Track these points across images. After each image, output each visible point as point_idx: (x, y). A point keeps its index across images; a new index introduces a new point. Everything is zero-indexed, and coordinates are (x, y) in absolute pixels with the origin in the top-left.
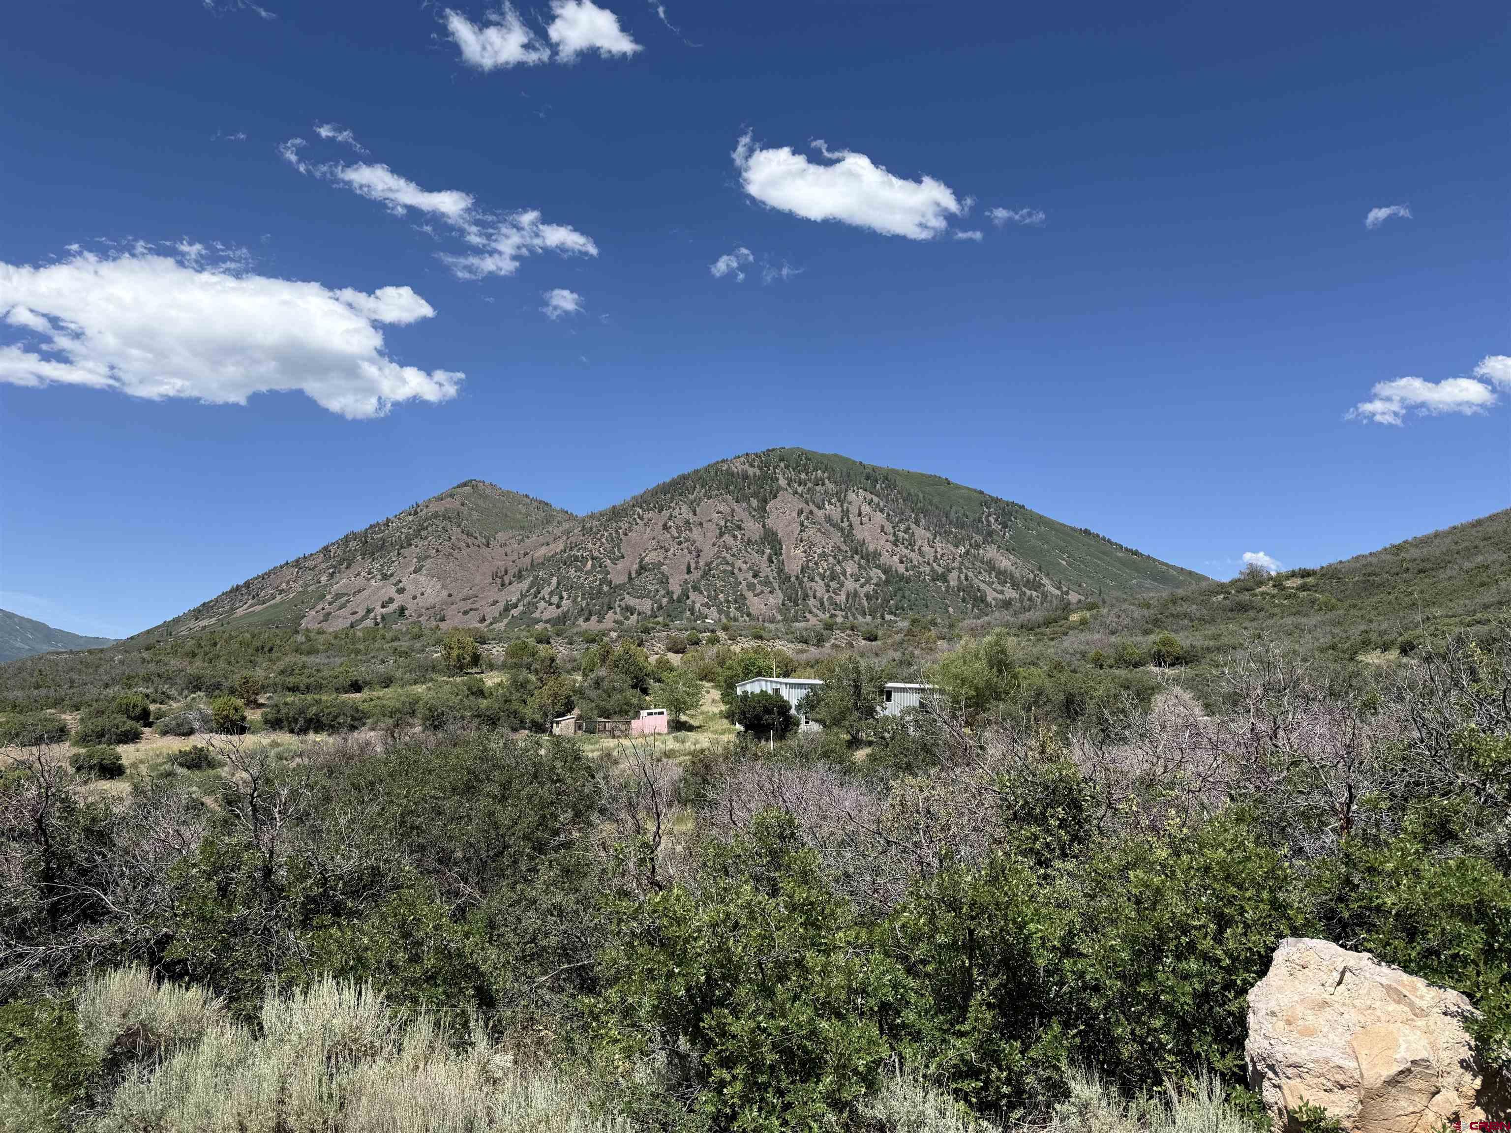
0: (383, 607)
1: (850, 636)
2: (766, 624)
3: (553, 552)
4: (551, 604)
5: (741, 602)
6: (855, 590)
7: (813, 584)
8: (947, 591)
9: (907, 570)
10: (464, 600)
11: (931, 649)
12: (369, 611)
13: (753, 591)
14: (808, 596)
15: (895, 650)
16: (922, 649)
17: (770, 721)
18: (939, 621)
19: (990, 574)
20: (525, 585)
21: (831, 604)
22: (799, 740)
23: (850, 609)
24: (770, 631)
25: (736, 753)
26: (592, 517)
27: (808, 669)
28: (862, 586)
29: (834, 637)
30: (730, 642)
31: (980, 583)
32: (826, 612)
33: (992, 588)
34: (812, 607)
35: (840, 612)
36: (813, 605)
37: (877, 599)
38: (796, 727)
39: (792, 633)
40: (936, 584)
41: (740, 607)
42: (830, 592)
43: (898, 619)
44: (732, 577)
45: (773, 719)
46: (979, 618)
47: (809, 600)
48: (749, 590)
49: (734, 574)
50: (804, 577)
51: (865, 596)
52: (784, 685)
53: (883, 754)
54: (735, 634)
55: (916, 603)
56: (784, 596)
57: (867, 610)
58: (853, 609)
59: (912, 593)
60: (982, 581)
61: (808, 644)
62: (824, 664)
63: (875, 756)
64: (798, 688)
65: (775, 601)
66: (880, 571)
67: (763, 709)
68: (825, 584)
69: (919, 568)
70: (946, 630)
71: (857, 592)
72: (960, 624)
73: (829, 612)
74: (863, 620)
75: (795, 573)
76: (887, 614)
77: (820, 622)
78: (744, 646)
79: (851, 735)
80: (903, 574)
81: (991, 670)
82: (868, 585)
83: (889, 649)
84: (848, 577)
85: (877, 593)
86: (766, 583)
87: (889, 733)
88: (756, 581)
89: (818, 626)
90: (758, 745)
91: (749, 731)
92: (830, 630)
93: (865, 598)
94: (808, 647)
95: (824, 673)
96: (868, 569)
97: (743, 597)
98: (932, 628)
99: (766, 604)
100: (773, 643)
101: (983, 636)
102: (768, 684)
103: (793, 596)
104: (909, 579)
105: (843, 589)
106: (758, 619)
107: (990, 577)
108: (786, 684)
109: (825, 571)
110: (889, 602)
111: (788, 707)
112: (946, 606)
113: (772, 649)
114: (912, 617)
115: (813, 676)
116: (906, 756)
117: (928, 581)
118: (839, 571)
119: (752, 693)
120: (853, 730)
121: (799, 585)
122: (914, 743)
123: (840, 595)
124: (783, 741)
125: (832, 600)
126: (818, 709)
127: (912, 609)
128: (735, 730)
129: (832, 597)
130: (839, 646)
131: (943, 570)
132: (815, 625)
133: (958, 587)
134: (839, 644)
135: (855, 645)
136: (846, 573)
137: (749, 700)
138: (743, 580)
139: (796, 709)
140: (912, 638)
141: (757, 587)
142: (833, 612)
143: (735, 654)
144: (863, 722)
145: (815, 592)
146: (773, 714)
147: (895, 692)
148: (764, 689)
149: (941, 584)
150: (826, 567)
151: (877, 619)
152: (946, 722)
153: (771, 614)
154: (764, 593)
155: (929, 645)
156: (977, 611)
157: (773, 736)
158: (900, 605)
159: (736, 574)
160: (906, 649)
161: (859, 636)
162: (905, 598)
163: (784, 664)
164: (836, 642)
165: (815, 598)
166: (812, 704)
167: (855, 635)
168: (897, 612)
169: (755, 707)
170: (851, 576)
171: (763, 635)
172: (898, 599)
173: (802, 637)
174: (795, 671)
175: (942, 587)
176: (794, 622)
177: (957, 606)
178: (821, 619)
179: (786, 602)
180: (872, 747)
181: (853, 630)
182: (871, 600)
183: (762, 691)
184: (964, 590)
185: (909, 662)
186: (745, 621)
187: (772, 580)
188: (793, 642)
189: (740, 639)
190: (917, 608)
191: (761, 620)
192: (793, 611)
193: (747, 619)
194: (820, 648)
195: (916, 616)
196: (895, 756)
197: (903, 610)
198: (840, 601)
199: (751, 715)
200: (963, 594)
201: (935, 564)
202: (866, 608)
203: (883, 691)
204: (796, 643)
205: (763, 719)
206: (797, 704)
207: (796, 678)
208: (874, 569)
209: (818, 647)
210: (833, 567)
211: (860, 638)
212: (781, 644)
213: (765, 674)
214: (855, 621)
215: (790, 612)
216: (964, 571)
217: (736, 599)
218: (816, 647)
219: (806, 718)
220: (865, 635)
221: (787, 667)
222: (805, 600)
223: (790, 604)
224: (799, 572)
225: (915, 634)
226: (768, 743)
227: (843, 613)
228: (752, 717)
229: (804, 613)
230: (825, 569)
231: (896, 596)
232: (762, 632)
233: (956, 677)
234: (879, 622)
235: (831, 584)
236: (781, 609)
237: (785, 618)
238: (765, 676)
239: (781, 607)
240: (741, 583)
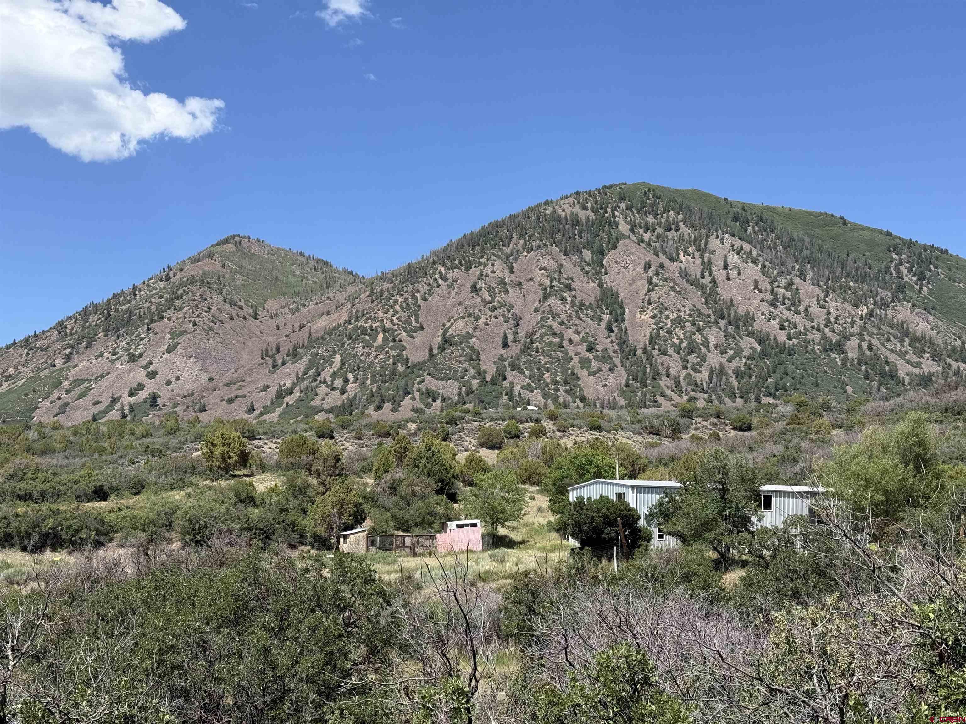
0: (131, 395)
1: (715, 425)
2: (605, 411)
3: (335, 324)
4: (333, 389)
5: (573, 382)
6: (721, 364)
7: (665, 358)
8: (844, 364)
9: (790, 338)
10: (228, 385)
11: (824, 441)
12: (114, 400)
13: (588, 369)
14: (658, 374)
15: (776, 443)
16: (812, 440)
17: (613, 535)
18: (834, 404)
19: (902, 341)
20: (301, 365)
21: (689, 384)
22: (652, 559)
23: (714, 390)
24: (611, 420)
25: (570, 576)
26: (383, 278)
27: (661, 468)
28: (730, 360)
29: (694, 426)
30: (559, 434)
31: (888, 354)
32: (683, 395)
33: (904, 360)
34: (665, 389)
35: (702, 394)
36: (666, 386)
37: (750, 377)
38: (646, 543)
39: (639, 422)
40: (829, 356)
41: (571, 390)
42: (687, 368)
43: (778, 402)
44: (561, 351)
45: (616, 532)
46: (887, 400)
47: (661, 379)
48: (582, 368)
49: (563, 347)
50: (654, 349)
51: (734, 373)
52: (630, 489)
53: (761, 577)
54: (566, 424)
55: (803, 381)
56: (628, 375)
57: (737, 391)
58: (718, 389)
59: (797, 368)
60: (892, 351)
61: (659, 435)
62: (682, 461)
63: (751, 580)
64: (648, 493)
65: (616, 382)
66: (753, 340)
67: (604, 519)
68: (681, 358)
69: (806, 335)
70: (843, 416)
71: (723, 368)
72: (862, 407)
73: (687, 395)
74: (733, 404)
75: (641, 345)
76: (764, 396)
77: (676, 407)
78: (578, 439)
79: (718, 552)
80: (785, 343)
81: (906, 467)
82: (737, 359)
83: (767, 441)
84: (712, 348)
85: (750, 369)
86: (604, 358)
87: (769, 550)
88: (591, 356)
89: (673, 413)
90: (598, 565)
91: (586, 548)
92: (689, 418)
93: (734, 376)
94: (660, 439)
95: (682, 474)
96: (738, 338)
97: (575, 377)
98: (824, 413)
99: (605, 386)
100: (615, 434)
101: (894, 423)
102: (609, 487)
103: (640, 374)
104: (793, 349)
105: (705, 365)
106: (595, 405)
107: (903, 346)
108: (633, 487)
109: (681, 342)
110: (767, 380)
111: (635, 517)
112: (843, 384)
113: (613, 442)
114: (797, 400)
115: (667, 477)
116: (792, 580)
117: (818, 351)
118: (699, 341)
119: (589, 499)
120: (721, 546)
121: (647, 359)
122: (802, 563)
123: (701, 372)
124: (630, 560)
125: (691, 379)
126: (674, 520)
127: (798, 389)
128: (568, 546)
129: (691, 375)
130: (701, 438)
131: (838, 337)
132: (668, 412)
133: (858, 359)
134: (701, 435)
135: (721, 436)
136: (709, 343)
137: (585, 508)
138: (575, 355)
139: (645, 519)
140: (798, 426)
141: (593, 363)
142: (692, 394)
143: (566, 449)
144: (733, 536)
145: (668, 368)
146: (617, 526)
147: (777, 497)
148: (604, 494)
149: (836, 356)
150: (682, 336)
151: (750, 402)
152: (846, 536)
153: (611, 398)
154: (602, 371)
155: (821, 436)
156: (885, 391)
157: (617, 554)
158: (781, 384)
159: (566, 347)
160: (790, 441)
161: (727, 425)
162: (787, 374)
163: (629, 462)
164: (697, 433)
165: (668, 376)
166: (667, 512)
167: (722, 423)
168: (777, 393)
169: (593, 518)
170: (716, 347)
171: (602, 425)
172: (779, 376)
173: (652, 427)
174: (644, 471)
175: (838, 360)
176: (641, 407)
177: (858, 384)
178: (677, 403)
179: (630, 382)
180: (747, 568)
181: (718, 417)
182: (742, 378)
183: (602, 496)
184: (866, 364)
185: (794, 458)
186: (578, 407)
187: (612, 354)
188: (640, 434)
189: (573, 431)
190: (803, 387)
191: (598, 405)
192: (639, 394)
193: (581, 405)
194: (676, 440)
195: (803, 398)
196: (778, 579)
197: (786, 391)
198: (702, 380)
199: (588, 527)
200: (866, 369)
201: (827, 330)
202: (736, 388)
203: (759, 496)
204: (645, 435)
205: (603, 532)
206: (648, 513)
207: (646, 480)
208: (745, 338)
209: (673, 439)
210: (691, 337)
211: (728, 428)
212: (624, 435)
213: (606, 474)
214: (722, 405)
215: (636, 395)
216: (867, 338)
217: (566, 378)
218: (670, 440)
219: (659, 531)
220: (735, 424)
221: (633, 465)
222: (655, 379)
223: (635, 385)
224: (648, 343)
225: (802, 421)
226: (611, 563)
227: (706, 396)
228: (590, 530)
229: (655, 396)
230: (682, 339)
231: (775, 372)
232: (600, 420)
233: (858, 477)
234: (753, 407)
235: (689, 358)
236: (624, 391)
237: (629, 403)
238: (605, 478)
239: (625, 388)
240: (572, 359)
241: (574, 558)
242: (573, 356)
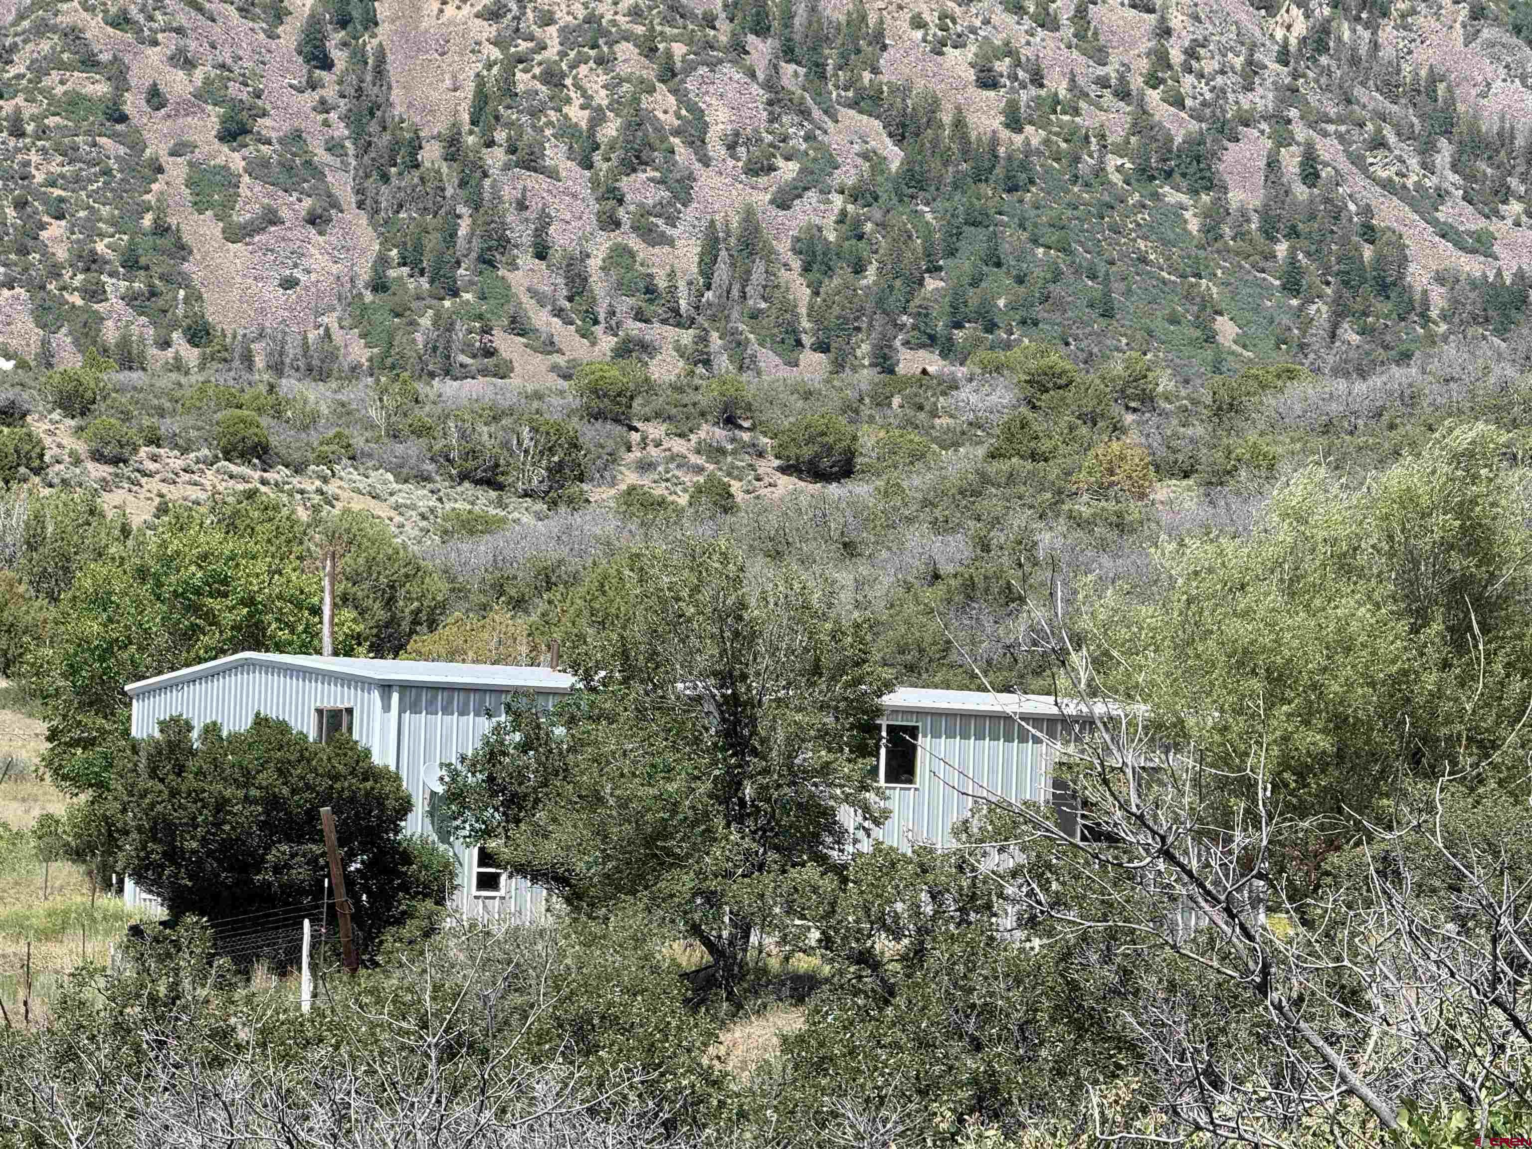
1: (716, 452)
2: (289, 385)
5: (160, 265)
6: (749, 215)
7: (533, 181)
8: (1211, 232)
9: (1014, 123)
11: (1120, 525)
13: (223, 213)
14: (504, 244)
15: (941, 527)
16: (1078, 522)
17: (300, 873)
18: (1165, 383)
19: (1427, 149)
21: (622, 287)
22: (447, 967)
23: (719, 316)
24: (309, 421)
25: (121, 1029)
27: (501, 616)
28: (783, 202)
29: (636, 454)
30: (98, 471)
31: (1374, 196)
32: (598, 330)
33: (1434, 222)
34: (528, 303)
35: (670, 332)
36: (532, 292)
37: (859, 269)
38: (429, 904)
39: (421, 431)
40: (1156, 196)
41: (153, 293)
42: (618, 224)
43: (961, 372)
44: (114, 136)
45: (313, 861)
46: (1363, 375)
47: (513, 266)
48: (199, 207)
49: (123, 118)
50: (490, 144)
51: (797, 252)
52: (376, 695)
53: (861, 1034)
54: (131, 432)
55: (1056, 290)
56: (385, 242)
57: (806, 324)
58: (735, 315)
59: (1035, 242)
60: (1387, 185)
61: (500, 487)
62: (582, 590)
63: (822, 1045)
64: (447, 711)
65: (335, 269)
66: (877, 124)
67: (267, 812)
68: (595, 183)
69: (1076, 112)
70: (1198, 430)
71: (757, 229)
72: (1269, 400)
73: (612, 330)
74: (785, 372)
75: (441, 126)
76: (906, 343)
77: (567, 377)
78: (173, 493)
79: (707, 942)
80: (995, 141)
81: (1415, 630)
82: (812, 196)
83: (910, 520)
84: (716, 149)
85: (860, 237)
86: (289, 169)
87: (896, 934)
88: (237, 161)
89: (556, 401)
90: (232, 986)
91: (190, 919)
92: (617, 421)
93: (796, 264)
94: (501, 504)
95: (582, 638)
96: (816, 113)
97: (165, 242)
98: (1129, 418)
99: (289, 283)
100: (325, 480)
101: (1382, 463)
102: (293, 684)
103: (432, 241)
104: (1024, 166)
105: (689, 214)
106: (248, 359)
107: (1428, 167)
108: (386, 687)
109: (598, 119)
110: (921, 283)
111: (390, 803)
112: (1203, 308)
113: (316, 509)
114: (1032, 364)
115: (524, 649)
116: (977, 1045)
117: (1116, 178)
118: (669, 120)
119: (212, 730)
120: (718, 918)
121: (463, 184)
122: (1018, 982)
123: (670, 242)
124: (362, 971)
125: (629, 268)
126: (541, 816)
127: (1036, 323)
128: (118, 916)
129: (632, 255)
130: (662, 503)
131: (1194, 126)
132: (538, 396)
133: (1265, 214)
134: (659, 491)
135: (740, 497)
136: (704, 127)
137: (192, 764)
138: (172, 154)
139: (431, 814)
140: (1029, 465)
141: (243, 191)
142: (634, 328)
143: (125, 531)
144: (767, 878)
145: (544, 222)
146: (318, 837)
147: (936, 735)
148: (272, 712)
149: (1184, 198)
150: (602, 98)
151: (854, 369)
152: (1169, 856)
153: (312, 336)
154: (280, 222)
155: (1111, 506)
156: (1355, 338)
157: (313, 946)
158: (973, 297)
159: (136, 119)
160: (996, 521)
161: (761, 455)
162: (998, 265)
163: (375, 589)
164: (645, 481)
165: (541, 255)
166: (515, 787)
167: (744, 447)
168: (958, 335)
169: (221, 805)
170: (731, 147)
171: (274, 441)
172: (967, 266)
173: (473, 454)
174: (432, 625)
175: (1188, 215)
176: (432, 375)
177: (1257, 309)
178: (574, 363)
179: (392, 273)
180: (812, 1002)
181: (730, 421)
182: (829, 271)
183: (260, 722)
184: (1293, 233)
185: (1009, 586)
186: (178, 366)
187: (321, 156)
188: (424, 478)
189: (154, 458)
190: (1057, 317)
191: (260, 362)
192: (426, 321)
193: (191, 355)
194: (563, 509)
195: (1054, 358)
196: (924, 1043)
197: (991, 327)
198: (672, 275)
199: (204, 841)
200: (1292, 251)
201: (1154, 96)
202: (803, 311)
203: (872, 729)
204: (441, 484)
205: (263, 860)
206: (440, 789)
207: (438, 659)
208: (848, 115)
209: (553, 504)
210: (636, 100)
211: (768, 465)
212: (362, 484)
213: (284, 635)
214: (744, 377)
215: (413, 323)
216: (1300, 132)
217: (132, 248)
218: (541, 506)
219: (485, 858)
220: (793, 451)
221: (390, 602)
222: (491, 263)
223: (411, 284)
224: (466, 117)
225: (1045, 445)
226: (291, 982)
227: (687, 337)
228: (210, 853)
229: (487, 330)
230: (599, 109)
231: (952, 253)
232: (265, 421)
233: (1241, 664)
234: (864, 386)
235: (625, 183)
236: (365, 308)
237: (386, 354)
238: (280, 648)
239: (368, 297)
240: (160, 170)
241: (140, 958)
242: (166, 160)
